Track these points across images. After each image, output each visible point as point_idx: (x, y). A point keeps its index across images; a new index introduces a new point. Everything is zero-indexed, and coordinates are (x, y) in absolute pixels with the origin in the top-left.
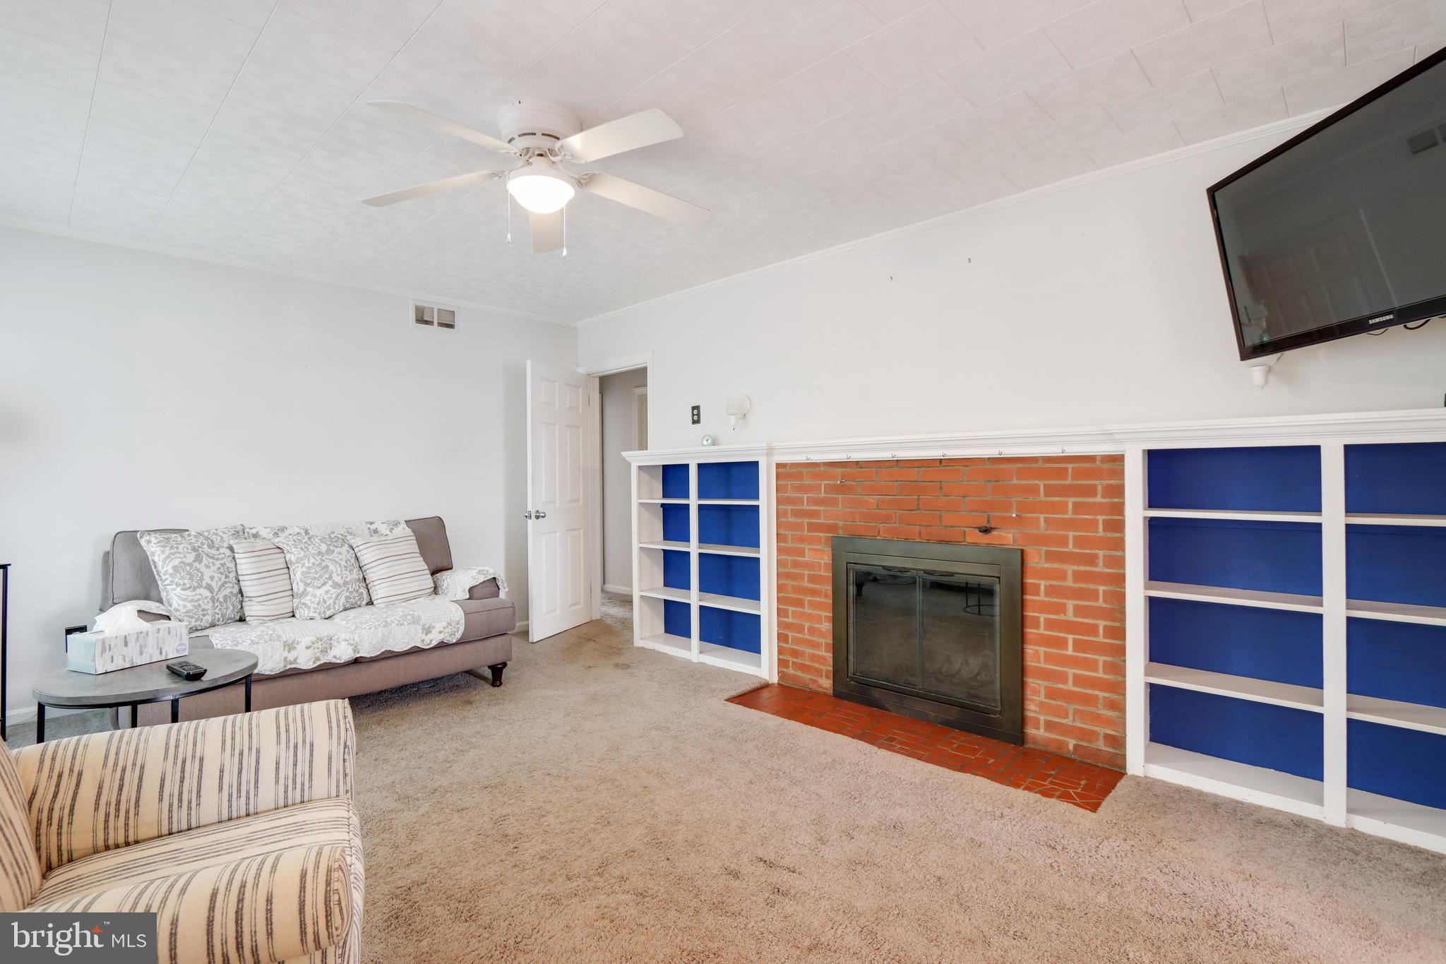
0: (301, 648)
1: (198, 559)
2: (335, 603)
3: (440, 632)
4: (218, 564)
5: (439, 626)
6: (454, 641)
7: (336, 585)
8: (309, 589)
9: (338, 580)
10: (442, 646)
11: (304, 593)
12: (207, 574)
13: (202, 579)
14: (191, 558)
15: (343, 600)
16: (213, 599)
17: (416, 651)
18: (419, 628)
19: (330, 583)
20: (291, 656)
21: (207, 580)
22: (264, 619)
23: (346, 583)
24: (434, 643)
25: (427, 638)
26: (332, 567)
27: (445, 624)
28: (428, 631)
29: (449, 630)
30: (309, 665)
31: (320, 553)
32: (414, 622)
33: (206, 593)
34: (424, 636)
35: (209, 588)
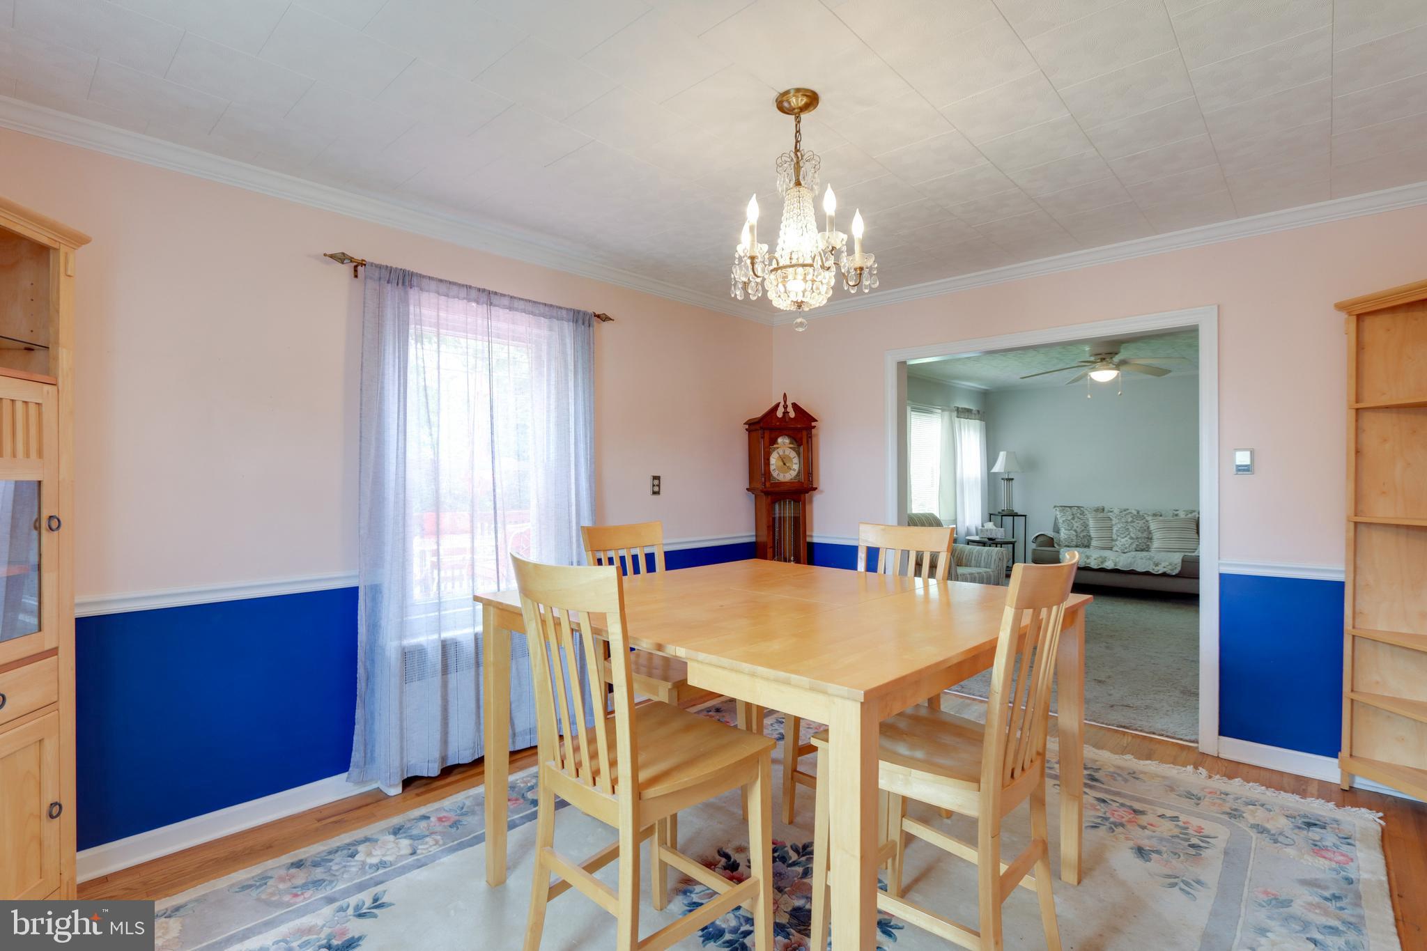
0: (1092, 558)
1: (1073, 519)
2: (1129, 546)
3: (1164, 567)
4: (1082, 522)
5: (1163, 564)
6: (1174, 574)
7: (1131, 538)
8: (1119, 538)
9: (1133, 535)
10: (1164, 575)
11: (1116, 540)
12: (1076, 525)
13: (1073, 527)
14: (1070, 518)
15: (1134, 546)
16: (1077, 536)
17: (1147, 574)
18: (1151, 563)
19: (1129, 536)
20: (1088, 561)
21: (1075, 528)
22: (1096, 547)
23: (1137, 538)
24: (1160, 572)
25: (1157, 568)
26: (1131, 529)
27: (1167, 564)
28: (1157, 565)
29: (1169, 567)
30: (1096, 567)
31: (1127, 522)
32: (1149, 559)
33: (1074, 533)
34: (1154, 567)
35: (1075, 531)
